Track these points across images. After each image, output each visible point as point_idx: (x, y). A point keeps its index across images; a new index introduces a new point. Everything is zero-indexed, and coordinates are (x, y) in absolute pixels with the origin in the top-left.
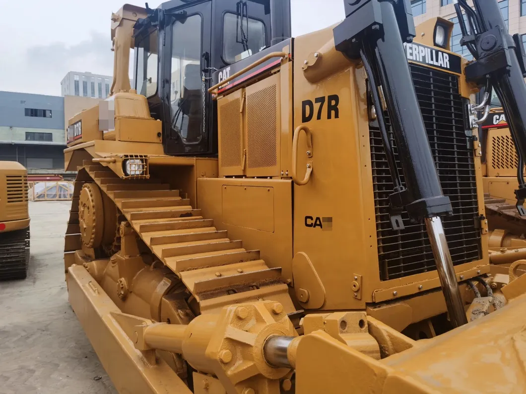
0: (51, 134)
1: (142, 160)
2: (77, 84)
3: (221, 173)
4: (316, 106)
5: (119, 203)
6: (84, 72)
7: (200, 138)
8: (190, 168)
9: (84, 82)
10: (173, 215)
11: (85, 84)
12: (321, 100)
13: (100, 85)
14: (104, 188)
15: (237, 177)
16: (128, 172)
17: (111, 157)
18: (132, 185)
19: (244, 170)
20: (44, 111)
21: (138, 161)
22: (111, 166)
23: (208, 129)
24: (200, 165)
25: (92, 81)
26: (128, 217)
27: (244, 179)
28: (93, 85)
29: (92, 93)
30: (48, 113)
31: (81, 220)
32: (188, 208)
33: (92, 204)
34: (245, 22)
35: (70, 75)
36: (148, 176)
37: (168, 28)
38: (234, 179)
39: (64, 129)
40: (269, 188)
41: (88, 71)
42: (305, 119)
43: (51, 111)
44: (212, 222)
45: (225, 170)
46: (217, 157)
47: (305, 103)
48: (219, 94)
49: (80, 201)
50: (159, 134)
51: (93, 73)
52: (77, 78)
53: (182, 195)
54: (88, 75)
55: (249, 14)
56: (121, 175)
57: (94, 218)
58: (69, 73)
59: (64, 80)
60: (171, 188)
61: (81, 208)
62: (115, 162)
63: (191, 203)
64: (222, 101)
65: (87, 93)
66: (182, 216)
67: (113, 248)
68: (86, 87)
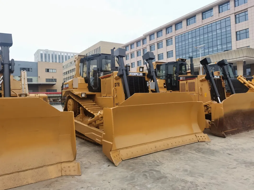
0: (32, 79)
1: (85, 94)
2: (42, 55)
3: (102, 96)
4: (117, 84)
5: (80, 103)
6: (45, 49)
7: (97, 88)
8: (95, 95)
9: (45, 54)
10: (92, 105)
11: (45, 55)
12: (117, 83)
13: (52, 55)
14: (76, 100)
15: (105, 97)
16: (82, 96)
17: (78, 93)
18: (83, 99)
19: (106, 95)
20: (29, 69)
21: (84, 94)
22: (78, 95)
23: (99, 86)
24: (97, 94)
25: (49, 53)
26: (83, 105)
27: (106, 97)
28: (49, 55)
29: (49, 59)
30: (30, 70)
31: (68, 108)
32: (95, 104)
33: (72, 104)
34: (107, 61)
35: (38, 51)
36: (86, 97)
37: (89, 61)
38: (104, 97)
39: (38, 77)
40: (110, 98)
41: (46, 49)
42: (115, 86)
43: (32, 68)
44: (100, 106)
45: (103, 95)
46: (101, 92)
47: (115, 83)
48: (101, 78)
49: (68, 104)
50: (87, 87)
51: (49, 50)
52: (42, 52)
53: (93, 101)
54: (47, 51)
55: (108, 58)
56: (81, 97)
57: (73, 107)
58: (38, 50)
59: (36, 53)
60: (91, 100)
61: (68, 105)
62: (79, 94)
63: (95, 103)
64: (102, 80)
65: (46, 59)
66: (93, 105)
67: (77, 115)
68: (46, 56)
